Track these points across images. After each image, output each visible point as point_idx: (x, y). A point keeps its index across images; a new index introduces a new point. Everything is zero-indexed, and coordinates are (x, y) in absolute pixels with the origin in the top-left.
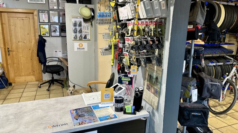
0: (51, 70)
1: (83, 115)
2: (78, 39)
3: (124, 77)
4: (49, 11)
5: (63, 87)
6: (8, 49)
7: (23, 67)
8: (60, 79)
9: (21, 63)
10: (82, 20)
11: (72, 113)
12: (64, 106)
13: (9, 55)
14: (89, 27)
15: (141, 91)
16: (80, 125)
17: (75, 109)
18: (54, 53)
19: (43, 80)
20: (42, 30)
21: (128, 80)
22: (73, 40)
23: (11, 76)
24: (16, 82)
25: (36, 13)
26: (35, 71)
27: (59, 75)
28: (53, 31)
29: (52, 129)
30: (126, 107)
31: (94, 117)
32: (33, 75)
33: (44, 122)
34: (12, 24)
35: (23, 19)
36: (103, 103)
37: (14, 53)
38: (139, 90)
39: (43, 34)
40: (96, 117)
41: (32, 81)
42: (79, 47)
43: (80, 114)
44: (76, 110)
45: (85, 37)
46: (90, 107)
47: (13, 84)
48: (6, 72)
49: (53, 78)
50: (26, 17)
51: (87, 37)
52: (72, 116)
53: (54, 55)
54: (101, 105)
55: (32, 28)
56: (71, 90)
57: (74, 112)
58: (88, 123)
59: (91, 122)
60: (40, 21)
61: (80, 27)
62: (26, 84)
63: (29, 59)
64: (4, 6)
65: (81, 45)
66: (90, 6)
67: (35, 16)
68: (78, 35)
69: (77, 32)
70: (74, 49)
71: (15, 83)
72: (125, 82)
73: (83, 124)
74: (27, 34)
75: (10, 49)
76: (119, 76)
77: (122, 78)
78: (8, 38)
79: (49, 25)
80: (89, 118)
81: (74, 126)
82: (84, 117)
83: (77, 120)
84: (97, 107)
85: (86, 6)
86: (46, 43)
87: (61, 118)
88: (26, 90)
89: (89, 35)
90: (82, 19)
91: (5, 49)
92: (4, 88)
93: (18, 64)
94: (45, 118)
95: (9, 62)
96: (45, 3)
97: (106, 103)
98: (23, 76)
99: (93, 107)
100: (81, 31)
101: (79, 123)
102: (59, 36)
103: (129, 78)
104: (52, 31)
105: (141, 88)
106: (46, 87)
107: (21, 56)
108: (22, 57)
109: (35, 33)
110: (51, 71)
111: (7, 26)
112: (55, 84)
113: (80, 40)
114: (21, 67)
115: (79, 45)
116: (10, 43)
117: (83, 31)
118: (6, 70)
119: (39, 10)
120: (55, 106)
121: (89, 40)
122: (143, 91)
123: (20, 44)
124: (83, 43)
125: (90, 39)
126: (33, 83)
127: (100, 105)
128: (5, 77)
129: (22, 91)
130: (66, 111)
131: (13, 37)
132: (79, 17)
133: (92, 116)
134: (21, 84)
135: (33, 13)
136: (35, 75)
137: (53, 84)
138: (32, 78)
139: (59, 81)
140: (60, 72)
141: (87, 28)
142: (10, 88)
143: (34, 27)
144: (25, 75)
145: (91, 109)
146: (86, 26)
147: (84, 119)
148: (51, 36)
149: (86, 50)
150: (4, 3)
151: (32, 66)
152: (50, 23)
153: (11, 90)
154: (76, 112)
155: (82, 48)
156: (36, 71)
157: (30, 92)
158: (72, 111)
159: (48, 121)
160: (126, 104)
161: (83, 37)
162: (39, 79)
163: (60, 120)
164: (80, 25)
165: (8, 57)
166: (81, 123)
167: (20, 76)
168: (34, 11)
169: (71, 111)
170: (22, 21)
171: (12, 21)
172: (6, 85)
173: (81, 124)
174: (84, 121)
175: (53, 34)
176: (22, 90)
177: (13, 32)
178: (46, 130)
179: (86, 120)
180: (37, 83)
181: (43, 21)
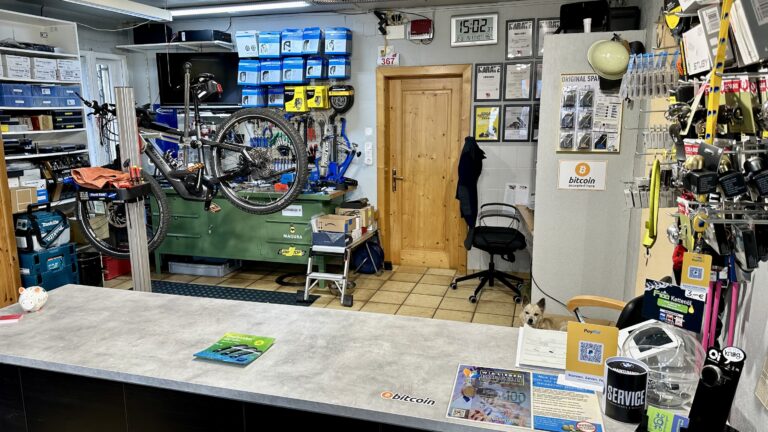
0: (486, 241)
1: (492, 393)
2: (575, 149)
3: (667, 296)
4: (506, 64)
5: (518, 301)
6: (395, 173)
7: (422, 225)
8: (516, 273)
9: (419, 213)
10: (596, 85)
11: (463, 376)
12: (451, 349)
13: (395, 188)
14: (619, 109)
15: (732, 363)
16: (466, 417)
17: (477, 366)
18: (506, 193)
19: (469, 268)
20: (479, 122)
21: (684, 309)
22: (558, 152)
23: (394, 245)
24: (402, 262)
25: (468, 74)
26: (451, 238)
27: (512, 259)
28: (511, 126)
29: (388, 403)
30: (652, 411)
31: (521, 409)
32: (444, 249)
33: (380, 378)
34: (409, 108)
35: (436, 95)
36: (571, 373)
37: (406, 185)
38: (723, 359)
39: (481, 135)
40: (529, 411)
41: (439, 268)
42: (574, 176)
43: (486, 385)
44: (479, 369)
45: (602, 142)
46: (526, 375)
47: (395, 268)
48: (382, 233)
49: (492, 265)
50: (444, 89)
51: (609, 143)
52: (459, 383)
53: (505, 198)
54: (566, 379)
55: (455, 120)
56: (531, 315)
57: (471, 375)
58: (493, 421)
59: (503, 423)
60: (478, 98)
61: (586, 110)
62: (423, 271)
63: (440, 203)
64: (396, 61)
65: (582, 170)
66: (630, 35)
67: (467, 82)
68: (578, 135)
69: (572, 128)
70: (557, 182)
71: (400, 264)
72: (670, 315)
73: (476, 419)
74: (441, 133)
75: (398, 175)
76: (648, 289)
77: (658, 296)
78: (396, 145)
79: (500, 107)
80: (504, 406)
81: (449, 415)
82: (490, 400)
83: (467, 399)
84: (548, 381)
85: (616, 38)
86: (484, 161)
87: (426, 381)
88: (420, 287)
89: (617, 136)
90: (598, 82)
91: (387, 173)
92: (373, 272)
93: (413, 216)
94: (388, 368)
95: (393, 207)
96: (495, 41)
97: (584, 375)
98: (418, 248)
99: (535, 376)
100: (587, 123)
101: (468, 412)
102: (528, 141)
103: (690, 303)
104: (507, 124)
105: (734, 355)
106: (467, 290)
107: (421, 194)
108: (422, 198)
109: (460, 131)
110: (484, 243)
111: (399, 112)
112: (499, 285)
113: (584, 149)
114: (419, 225)
115: (577, 169)
116: (399, 157)
117: (595, 120)
118: (383, 227)
119: (477, 65)
120: (429, 344)
121: (615, 152)
122: (740, 365)
123: (422, 161)
124: (591, 164)
125: (617, 148)
126: (441, 271)
127: (562, 380)
128: (378, 245)
129: (409, 289)
130: (451, 364)
131: (408, 144)
132: (586, 76)
133: (519, 404)
134: (411, 269)
135: (460, 76)
136: (449, 251)
137: (491, 284)
138: (442, 257)
139: (507, 279)
140: (515, 250)
141: (610, 111)
142: (386, 275)
143: (460, 115)
144: (424, 248)
145: (527, 381)
146: (607, 104)
147: (488, 405)
148: (504, 141)
149: (600, 185)
150: (395, 55)
151: (446, 223)
152: (504, 103)
153: (385, 282)
154: (477, 377)
155: (585, 178)
156: (453, 239)
157: (427, 294)
158: (466, 371)
159: (392, 377)
160: (665, 400)
161: (594, 141)
162: (459, 264)
163: (423, 384)
164: (588, 102)
165: (392, 195)
166: (472, 413)
167: (413, 247)
168: (465, 69)
169: (462, 368)
170: (432, 99)
171: (410, 98)
172: (379, 267)
173: (472, 417)
174: (485, 410)
175: (509, 134)
176: (408, 287)
177: (408, 130)
178: (374, 401)
179: (493, 409)
180: (452, 273)
181: (485, 97)
